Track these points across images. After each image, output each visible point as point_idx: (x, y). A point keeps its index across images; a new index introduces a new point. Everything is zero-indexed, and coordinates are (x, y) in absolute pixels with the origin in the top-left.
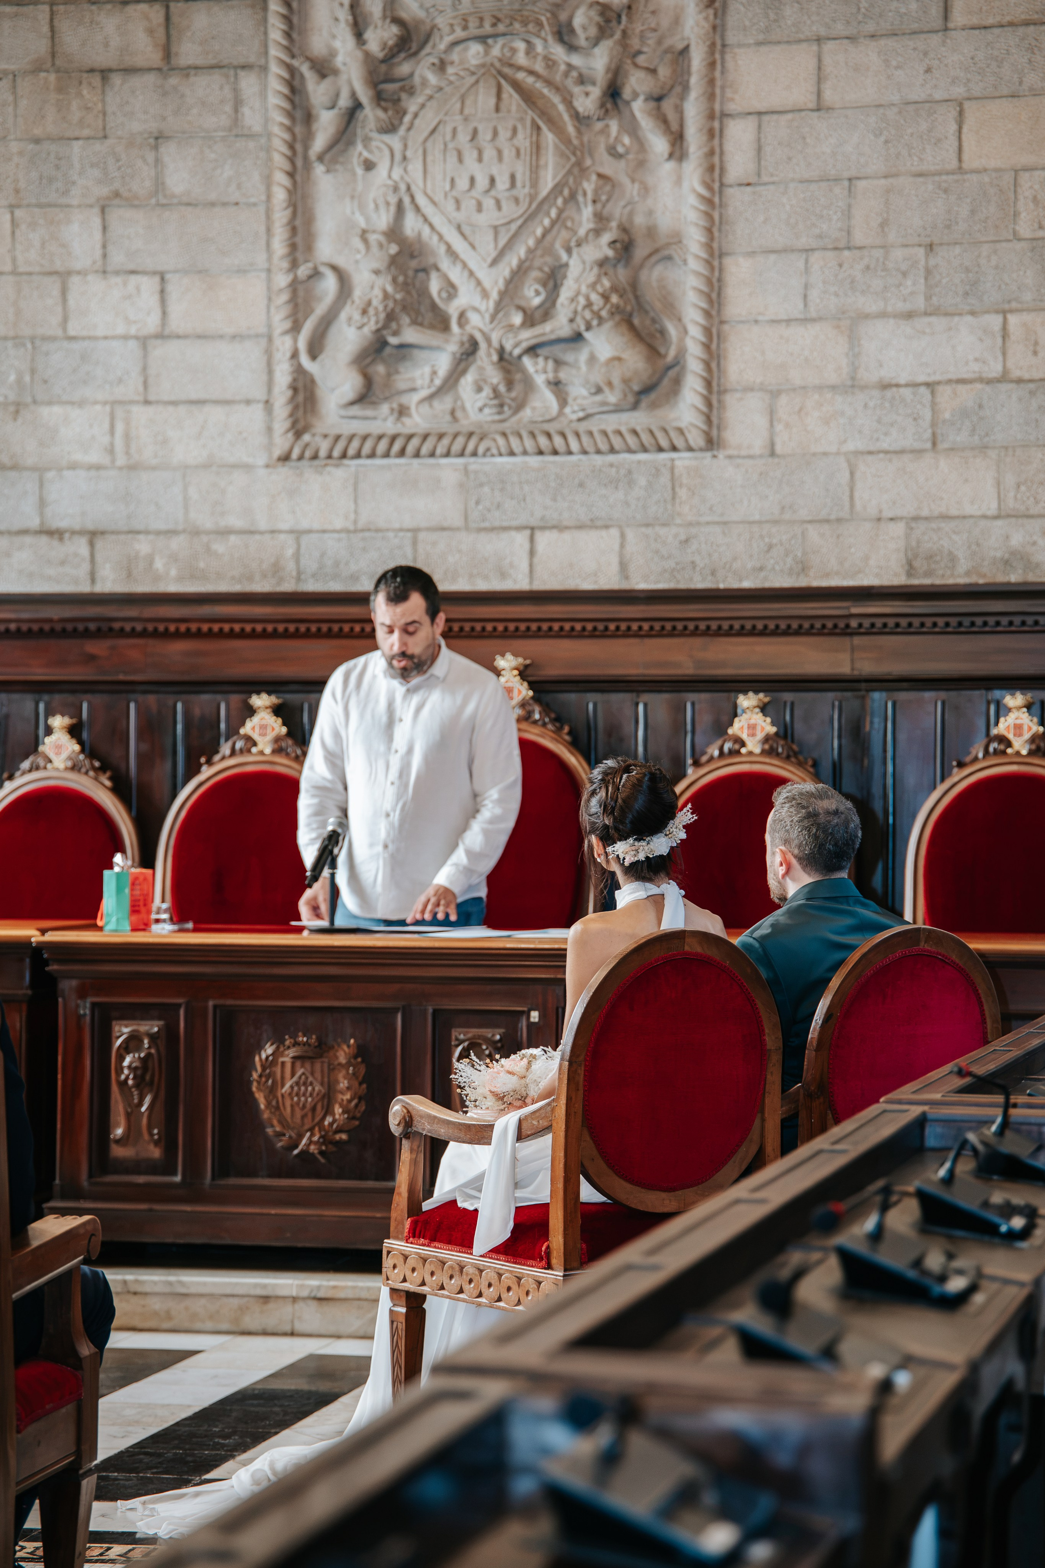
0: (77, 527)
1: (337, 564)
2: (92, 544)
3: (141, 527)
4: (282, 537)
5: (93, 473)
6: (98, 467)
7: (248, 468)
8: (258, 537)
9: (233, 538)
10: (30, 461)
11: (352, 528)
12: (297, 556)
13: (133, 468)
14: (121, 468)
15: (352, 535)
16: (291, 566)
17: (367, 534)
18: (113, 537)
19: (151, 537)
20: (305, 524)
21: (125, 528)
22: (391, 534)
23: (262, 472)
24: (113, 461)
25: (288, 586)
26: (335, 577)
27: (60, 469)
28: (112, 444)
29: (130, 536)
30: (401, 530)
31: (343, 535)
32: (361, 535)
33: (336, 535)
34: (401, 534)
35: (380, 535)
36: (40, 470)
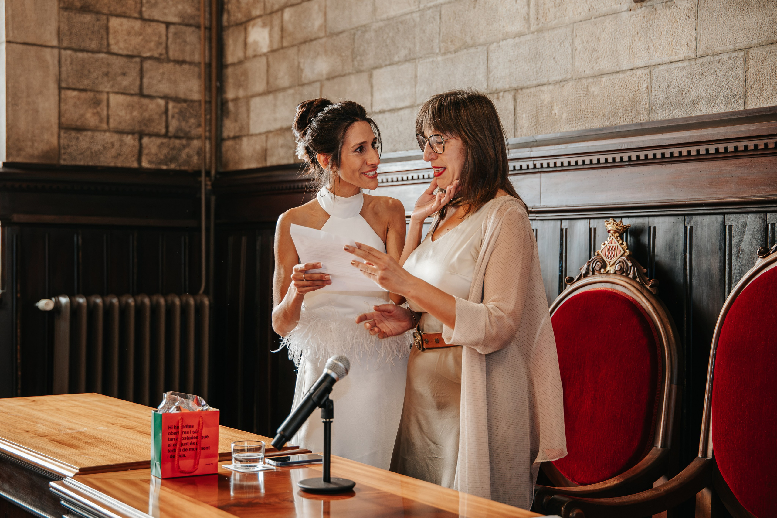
0: (507, 87)
1: (681, 92)
2: (515, 99)
3: (545, 80)
4: (639, 72)
5: (517, 40)
6: (519, 35)
7: (616, 13)
8: (621, 76)
9: (604, 79)
10: (482, 40)
11: (693, 56)
12: (649, 88)
13: (540, 31)
14: (533, 33)
15: (693, 62)
16: (645, 99)
17: (705, 59)
18: (528, 91)
19: (551, 87)
20: (656, 60)
21: (535, 83)
22: (726, 56)
23: (625, 15)
24: (529, 28)
25: (643, 118)
26: (680, 104)
27: (498, 42)
28: (528, 14)
29: (538, 88)
30: (734, 51)
31: (686, 63)
32: (701, 61)
33: (680, 64)
34: (734, 54)
35: (717, 58)
36: (487, 44)
